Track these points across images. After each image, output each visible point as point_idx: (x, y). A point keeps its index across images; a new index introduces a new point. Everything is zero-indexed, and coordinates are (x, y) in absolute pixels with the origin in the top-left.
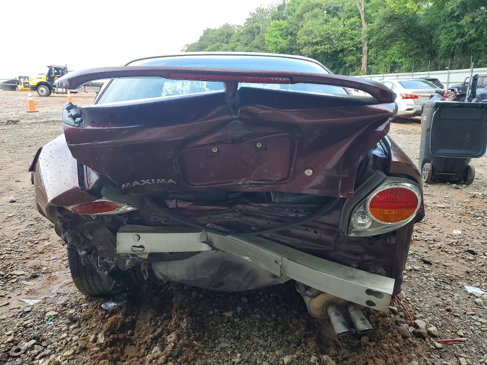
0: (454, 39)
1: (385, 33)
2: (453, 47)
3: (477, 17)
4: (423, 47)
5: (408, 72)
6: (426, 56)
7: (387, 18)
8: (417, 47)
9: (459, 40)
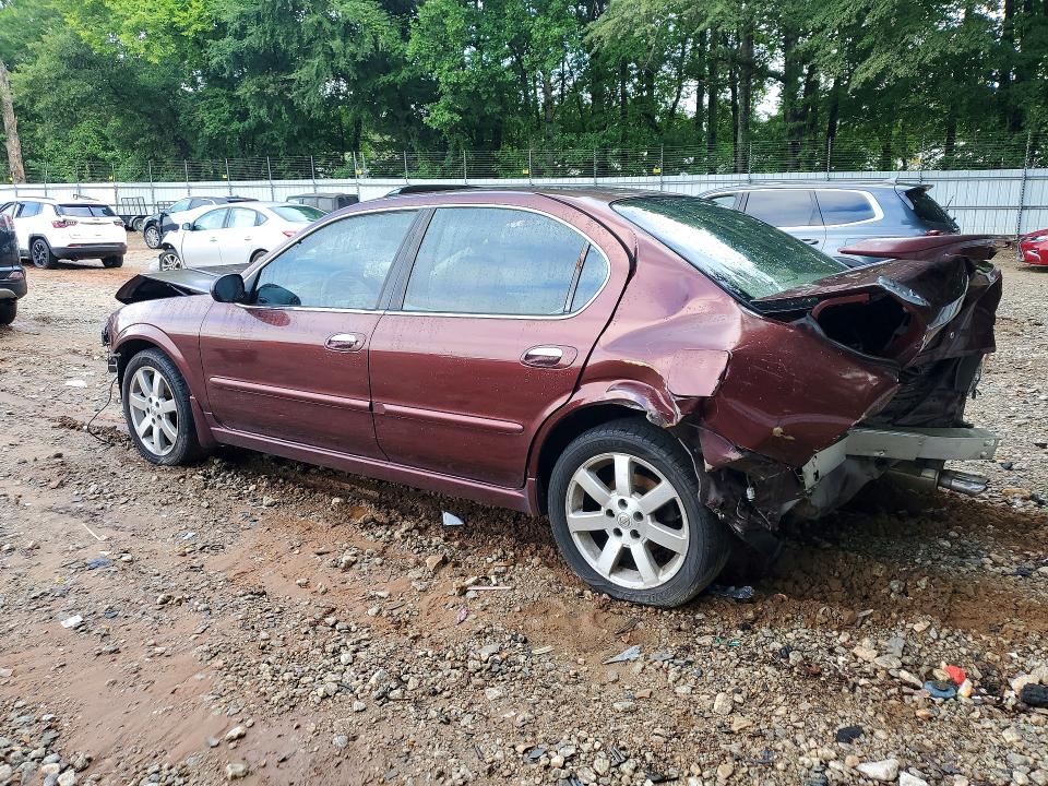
0: (227, 122)
1: (73, 92)
2: (228, 137)
3: (268, 86)
4: (161, 131)
5: (136, 181)
6: (173, 150)
7: (69, 58)
8: (150, 130)
9: (235, 125)
